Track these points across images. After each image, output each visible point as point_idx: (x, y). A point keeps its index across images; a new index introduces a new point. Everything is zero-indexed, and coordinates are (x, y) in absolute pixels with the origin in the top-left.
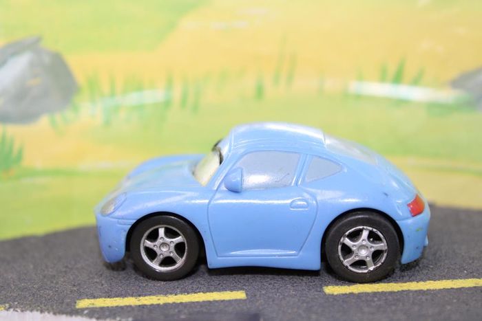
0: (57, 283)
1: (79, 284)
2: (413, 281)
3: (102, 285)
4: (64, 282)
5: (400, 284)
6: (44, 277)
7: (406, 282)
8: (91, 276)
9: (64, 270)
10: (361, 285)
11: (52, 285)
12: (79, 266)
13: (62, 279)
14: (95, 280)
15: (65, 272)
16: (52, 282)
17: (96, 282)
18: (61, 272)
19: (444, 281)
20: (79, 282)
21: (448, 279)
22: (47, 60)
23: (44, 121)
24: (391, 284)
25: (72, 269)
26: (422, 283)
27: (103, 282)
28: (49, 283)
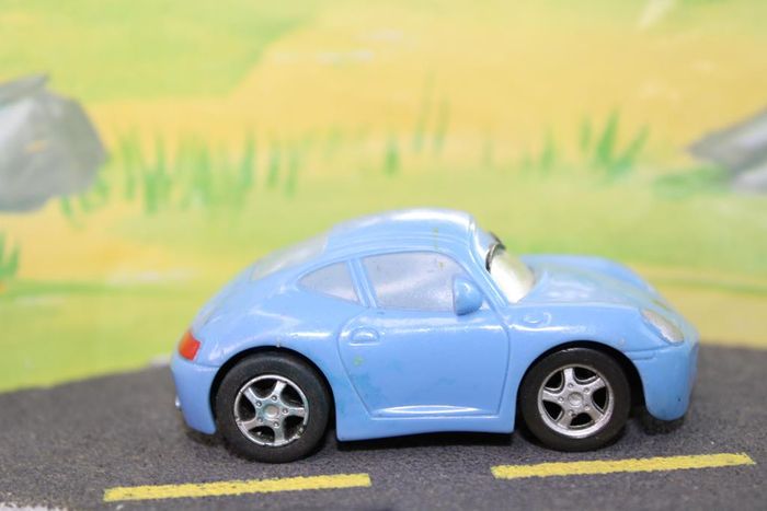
0: (74, 462)
1: (109, 464)
2: (632, 457)
3: (145, 465)
4: (85, 460)
5: (611, 462)
6: (54, 452)
7: (619, 459)
8: (127, 451)
9: (85, 440)
10: (551, 464)
11: (66, 464)
12: (108, 435)
13: (82, 457)
14: (134, 457)
15: (87, 445)
16: (66, 461)
17: (136, 461)
18: (80, 444)
19: (680, 457)
20: (109, 461)
21: (687, 454)
22: (57, 111)
23: (53, 208)
24: (596, 462)
25: (97, 440)
26: (644, 461)
27: (146, 461)
28: (60, 462)
